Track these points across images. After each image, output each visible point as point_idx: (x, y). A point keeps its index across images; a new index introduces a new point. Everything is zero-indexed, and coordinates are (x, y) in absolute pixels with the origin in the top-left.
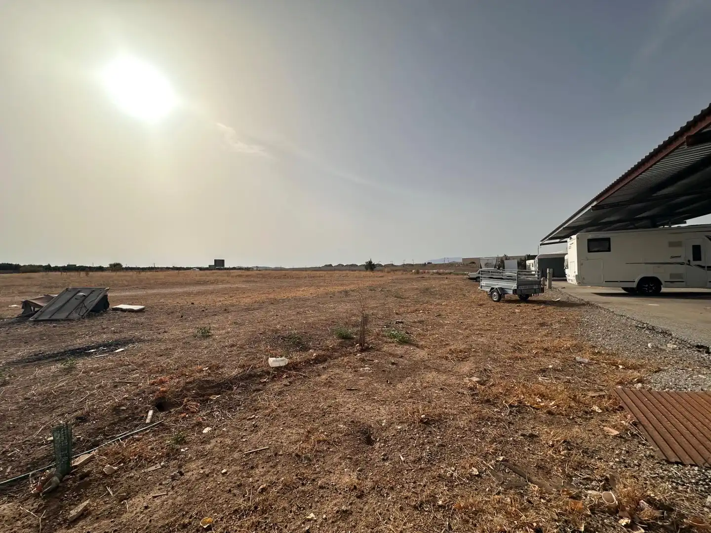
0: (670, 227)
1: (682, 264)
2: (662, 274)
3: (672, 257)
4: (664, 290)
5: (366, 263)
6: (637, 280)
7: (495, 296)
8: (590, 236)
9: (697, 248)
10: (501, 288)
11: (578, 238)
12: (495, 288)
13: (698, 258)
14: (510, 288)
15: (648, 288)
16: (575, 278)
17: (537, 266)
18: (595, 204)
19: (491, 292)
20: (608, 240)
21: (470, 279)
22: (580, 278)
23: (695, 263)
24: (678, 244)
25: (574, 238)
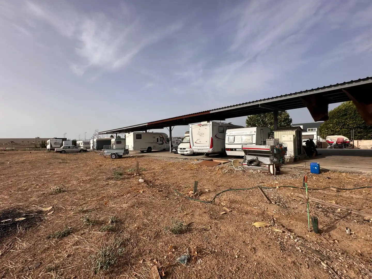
0: (146, 132)
1: (155, 143)
2: (152, 146)
3: (154, 141)
4: (152, 150)
6: (147, 148)
7: (114, 157)
8: (137, 134)
9: (158, 139)
10: (116, 153)
11: (133, 134)
12: (114, 153)
13: (158, 141)
14: (121, 152)
15: (149, 150)
16: (133, 148)
17: (95, 144)
18: (147, 124)
19: (111, 155)
20: (141, 135)
21: (57, 152)
22: (134, 148)
23: (157, 143)
24: (154, 137)
25: (132, 134)
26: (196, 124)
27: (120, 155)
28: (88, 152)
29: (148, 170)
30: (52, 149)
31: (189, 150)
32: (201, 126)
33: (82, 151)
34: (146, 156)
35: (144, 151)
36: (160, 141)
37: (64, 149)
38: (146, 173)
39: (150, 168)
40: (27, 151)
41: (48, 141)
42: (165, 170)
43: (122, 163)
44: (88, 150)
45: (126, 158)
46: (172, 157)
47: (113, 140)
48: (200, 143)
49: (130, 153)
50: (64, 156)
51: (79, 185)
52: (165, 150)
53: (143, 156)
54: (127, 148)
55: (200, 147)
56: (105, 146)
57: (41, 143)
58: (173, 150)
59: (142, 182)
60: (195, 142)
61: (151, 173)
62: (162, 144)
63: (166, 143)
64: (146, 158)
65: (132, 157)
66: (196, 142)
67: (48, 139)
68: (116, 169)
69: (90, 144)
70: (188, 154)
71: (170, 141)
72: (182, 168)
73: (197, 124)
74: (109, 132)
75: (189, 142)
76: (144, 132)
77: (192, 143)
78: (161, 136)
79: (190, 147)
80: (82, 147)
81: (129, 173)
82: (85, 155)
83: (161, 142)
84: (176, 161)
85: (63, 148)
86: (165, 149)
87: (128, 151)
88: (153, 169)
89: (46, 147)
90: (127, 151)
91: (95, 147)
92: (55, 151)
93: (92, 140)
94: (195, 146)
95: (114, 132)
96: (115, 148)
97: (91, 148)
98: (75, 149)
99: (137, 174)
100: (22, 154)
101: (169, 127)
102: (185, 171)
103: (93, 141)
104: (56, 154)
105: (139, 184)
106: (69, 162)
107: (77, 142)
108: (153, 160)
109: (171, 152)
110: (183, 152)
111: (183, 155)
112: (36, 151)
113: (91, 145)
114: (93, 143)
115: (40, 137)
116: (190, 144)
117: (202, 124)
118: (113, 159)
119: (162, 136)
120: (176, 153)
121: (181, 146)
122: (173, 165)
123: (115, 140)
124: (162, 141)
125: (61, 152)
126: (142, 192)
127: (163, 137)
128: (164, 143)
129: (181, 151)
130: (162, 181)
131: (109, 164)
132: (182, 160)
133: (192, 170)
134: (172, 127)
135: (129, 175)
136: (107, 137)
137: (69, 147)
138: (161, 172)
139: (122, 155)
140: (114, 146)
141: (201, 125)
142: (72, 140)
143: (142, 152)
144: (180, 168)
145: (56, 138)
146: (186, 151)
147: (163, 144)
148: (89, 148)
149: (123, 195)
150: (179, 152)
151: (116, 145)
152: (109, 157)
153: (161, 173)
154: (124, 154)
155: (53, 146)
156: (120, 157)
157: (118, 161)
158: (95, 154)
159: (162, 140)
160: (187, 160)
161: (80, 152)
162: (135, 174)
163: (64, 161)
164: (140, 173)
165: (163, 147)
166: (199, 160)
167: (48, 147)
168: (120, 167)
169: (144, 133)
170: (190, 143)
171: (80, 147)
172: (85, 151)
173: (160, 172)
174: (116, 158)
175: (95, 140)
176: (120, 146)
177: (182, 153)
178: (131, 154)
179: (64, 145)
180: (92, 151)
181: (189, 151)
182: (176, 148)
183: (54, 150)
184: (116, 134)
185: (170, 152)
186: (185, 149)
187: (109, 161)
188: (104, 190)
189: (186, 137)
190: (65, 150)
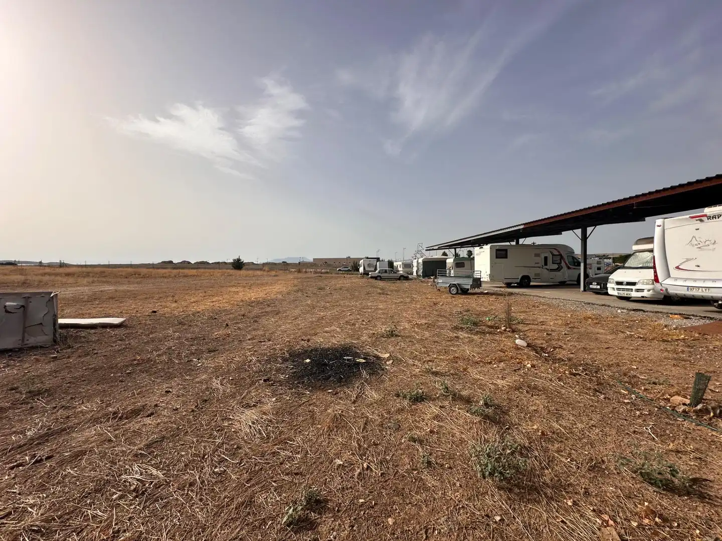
0: (518, 242)
1: (539, 267)
2: (531, 273)
3: (536, 263)
4: (532, 284)
5: (234, 260)
6: (520, 277)
7: (454, 290)
8: (498, 248)
9: (546, 258)
10: (458, 284)
11: (491, 248)
12: (453, 284)
13: (546, 264)
14: (467, 283)
15: (525, 282)
16: (488, 277)
17: (421, 267)
18: (522, 227)
19: (450, 287)
20: (506, 250)
21: (372, 277)
22: (492, 276)
23: (545, 267)
24: (537, 255)
25: (487, 248)
26: (685, 216)
27: (465, 289)
28: (411, 279)
29: (529, 324)
30: (366, 273)
31: (651, 287)
32: (705, 219)
33: (402, 278)
34: (517, 294)
35: (513, 285)
36: (553, 263)
37: (379, 274)
38: (526, 329)
39: (533, 320)
40: (340, 275)
41: (361, 262)
42: (575, 330)
43: (471, 303)
44: (410, 276)
45: (477, 295)
46: (589, 302)
47: (450, 261)
48: (697, 269)
49: (483, 285)
50: (381, 284)
51: (413, 330)
52: (562, 285)
53: (511, 294)
54: (479, 277)
55: (695, 280)
56: (439, 271)
57: (353, 264)
58: (591, 286)
59: (524, 347)
60: (678, 268)
61: (541, 331)
62: (559, 269)
63: (569, 268)
64: (519, 298)
65: (487, 294)
66: (680, 267)
67: (361, 259)
68: (462, 313)
69: (412, 268)
70: (643, 297)
71: (582, 265)
72: (628, 333)
73: (688, 216)
74: (442, 247)
75: (652, 265)
76: (514, 243)
77: (665, 268)
78: (556, 253)
79: (656, 280)
80: (401, 272)
81: (489, 324)
82: (406, 284)
83: (556, 266)
84: (606, 313)
85: (379, 272)
86: (566, 282)
87: (481, 281)
88: (543, 323)
89: (358, 270)
90: (477, 282)
91: (420, 273)
92: (370, 276)
93: (416, 260)
94: (676, 279)
95: (450, 247)
96: (453, 275)
97: (415, 274)
98: (392, 275)
99: (507, 328)
100: (336, 278)
101: (580, 230)
102: (640, 342)
103: (418, 261)
104: (370, 280)
105: (517, 348)
106: (389, 293)
107: (395, 264)
108: (537, 304)
109: (585, 290)
110: (626, 292)
111: (628, 299)
112: (349, 276)
113: (415, 269)
114: (418, 266)
115: (351, 257)
116: (655, 272)
117: (708, 214)
118: (452, 294)
119: (559, 252)
120: (603, 292)
121: (619, 275)
122: (598, 320)
123: (452, 261)
124: (557, 264)
125: (376, 278)
126: (529, 366)
127: (561, 255)
128: (562, 268)
129: (618, 289)
130: (573, 353)
131: (448, 303)
132: (625, 311)
133: (668, 341)
134: (589, 229)
135: (491, 327)
136: (437, 255)
137: (386, 272)
138: (567, 333)
139: (468, 290)
140: (452, 272)
141: (705, 216)
142: (387, 260)
143: (509, 285)
144: (622, 332)
145: (368, 258)
146: (638, 290)
147: (559, 271)
148: (412, 274)
149: (490, 363)
150: (610, 292)
151: (456, 270)
152: (444, 290)
153: (565, 334)
154: (473, 287)
155: (367, 269)
156: (465, 292)
157: (462, 300)
158: (421, 284)
159: (557, 261)
160: (641, 313)
161: (399, 279)
162: (503, 328)
163: (384, 293)
164: (514, 327)
165: (559, 276)
166: (692, 317)
167: (361, 270)
168: (469, 311)
169: (513, 246)
170: (654, 267)
171: (399, 271)
172: (405, 278)
173: (563, 333)
174: (457, 293)
175: (420, 261)
176: (462, 271)
177: (624, 294)
178: (485, 288)
179: (378, 269)
180: (415, 279)
181: (649, 290)
182: (603, 282)
183: (368, 274)
184: (455, 249)
185: (582, 288)
186: (634, 284)
187: (446, 298)
188: (453, 345)
189: (637, 254)
190: (382, 275)
